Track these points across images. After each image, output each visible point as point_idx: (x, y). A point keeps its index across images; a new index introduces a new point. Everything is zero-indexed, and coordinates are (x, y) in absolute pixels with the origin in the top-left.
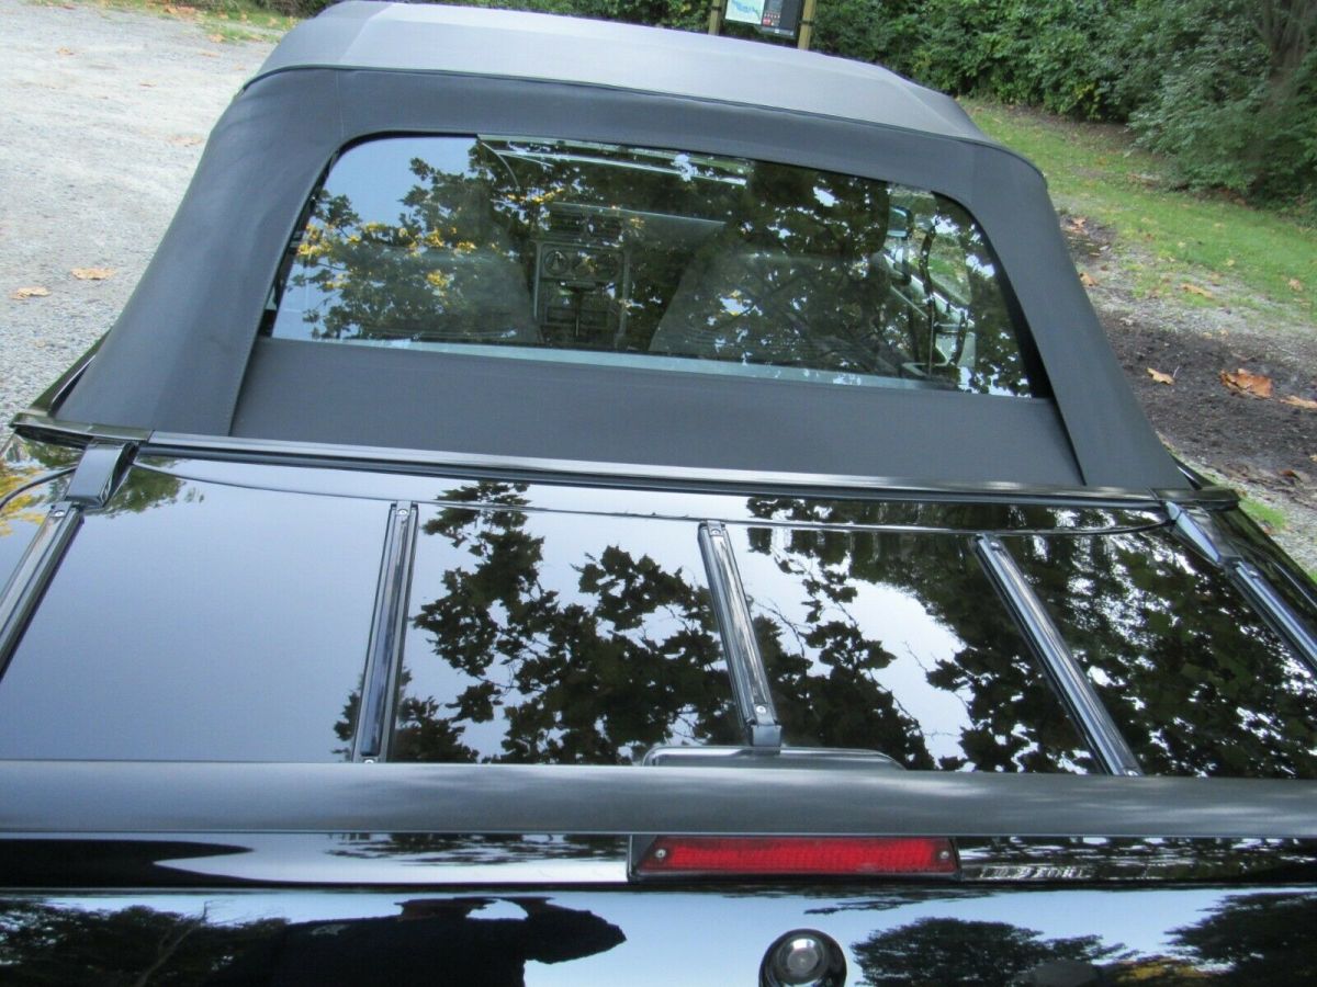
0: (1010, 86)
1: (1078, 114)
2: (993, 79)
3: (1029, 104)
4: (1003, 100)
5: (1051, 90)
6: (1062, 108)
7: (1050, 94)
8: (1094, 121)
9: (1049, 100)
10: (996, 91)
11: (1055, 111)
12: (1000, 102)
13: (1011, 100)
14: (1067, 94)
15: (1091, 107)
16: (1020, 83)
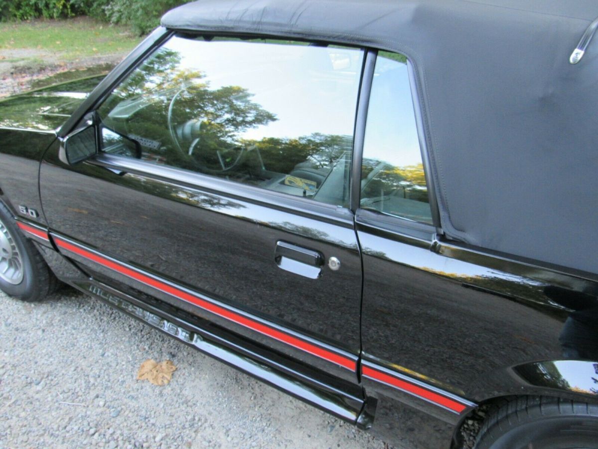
0: (21, 11)
1: (64, 16)
2: (10, 10)
3: (35, 17)
4: (21, 19)
5: (45, 8)
6: (55, 15)
7: (45, 10)
8: (72, 17)
9: (45, 13)
10: (15, 16)
11: (51, 17)
12: (20, 20)
13: (25, 18)
14: (54, 7)
15: (68, 11)
16: (27, 9)
